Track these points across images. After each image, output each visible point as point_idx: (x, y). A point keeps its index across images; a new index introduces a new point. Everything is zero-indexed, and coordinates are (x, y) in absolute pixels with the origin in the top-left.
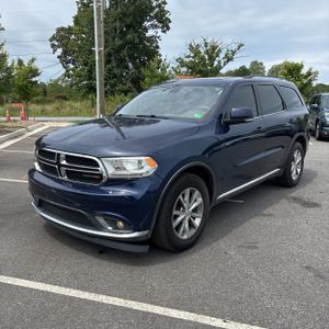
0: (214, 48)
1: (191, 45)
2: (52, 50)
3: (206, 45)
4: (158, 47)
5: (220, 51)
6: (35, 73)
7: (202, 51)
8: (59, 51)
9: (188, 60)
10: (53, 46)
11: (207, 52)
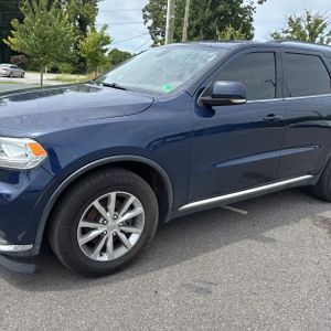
0: (317, 22)
1: (290, 19)
2: (143, 20)
3: (309, 18)
4: (251, 20)
5: (324, 26)
6: (107, 41)
7: (303, 25)
8: (150, 22)
9: (285, 35)
10: (145, 17)
11: (309, 27)
